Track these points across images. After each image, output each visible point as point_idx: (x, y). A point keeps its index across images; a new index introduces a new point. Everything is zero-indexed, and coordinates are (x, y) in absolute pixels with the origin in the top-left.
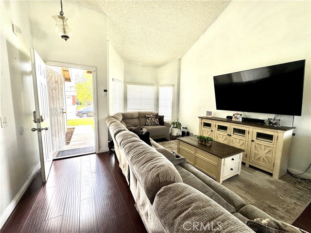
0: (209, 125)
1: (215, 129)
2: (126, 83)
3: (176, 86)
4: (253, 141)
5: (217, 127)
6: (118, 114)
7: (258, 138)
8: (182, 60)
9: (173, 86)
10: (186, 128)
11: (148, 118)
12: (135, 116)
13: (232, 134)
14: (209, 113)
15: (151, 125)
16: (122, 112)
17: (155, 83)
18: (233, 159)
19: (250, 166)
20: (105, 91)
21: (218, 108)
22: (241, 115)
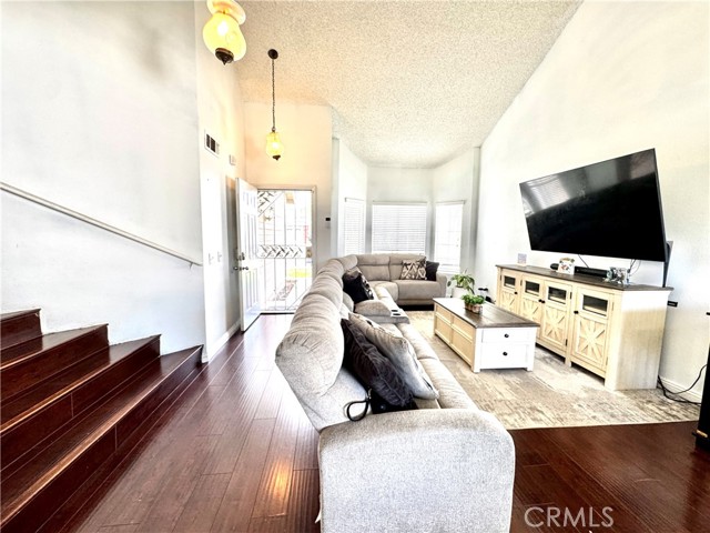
0: (510, 281)
1: (520, 288)
2: (370, 203)
3: (470, 204)
4: (576, 312)
5: (524, 284)
6: (350, 257)
7: (586, 307)
8: (483, 147)
9: (465, 202)
10: (486, 290)
11: (406, 265)
12: (382, 262)
13: (546, 299)
14: (522, 258)
15: (411, 278)
16: (361, 252)
17: (429, 198)
18: (506, 336)
19: (574, 365)
20: (328, 219)
21: (534, 247)
22: (573, 261)
